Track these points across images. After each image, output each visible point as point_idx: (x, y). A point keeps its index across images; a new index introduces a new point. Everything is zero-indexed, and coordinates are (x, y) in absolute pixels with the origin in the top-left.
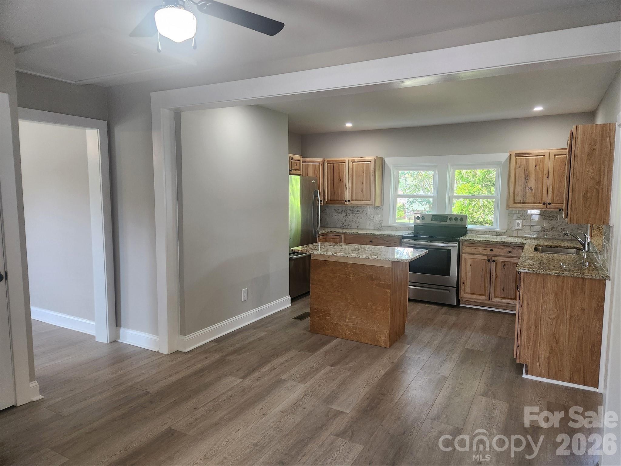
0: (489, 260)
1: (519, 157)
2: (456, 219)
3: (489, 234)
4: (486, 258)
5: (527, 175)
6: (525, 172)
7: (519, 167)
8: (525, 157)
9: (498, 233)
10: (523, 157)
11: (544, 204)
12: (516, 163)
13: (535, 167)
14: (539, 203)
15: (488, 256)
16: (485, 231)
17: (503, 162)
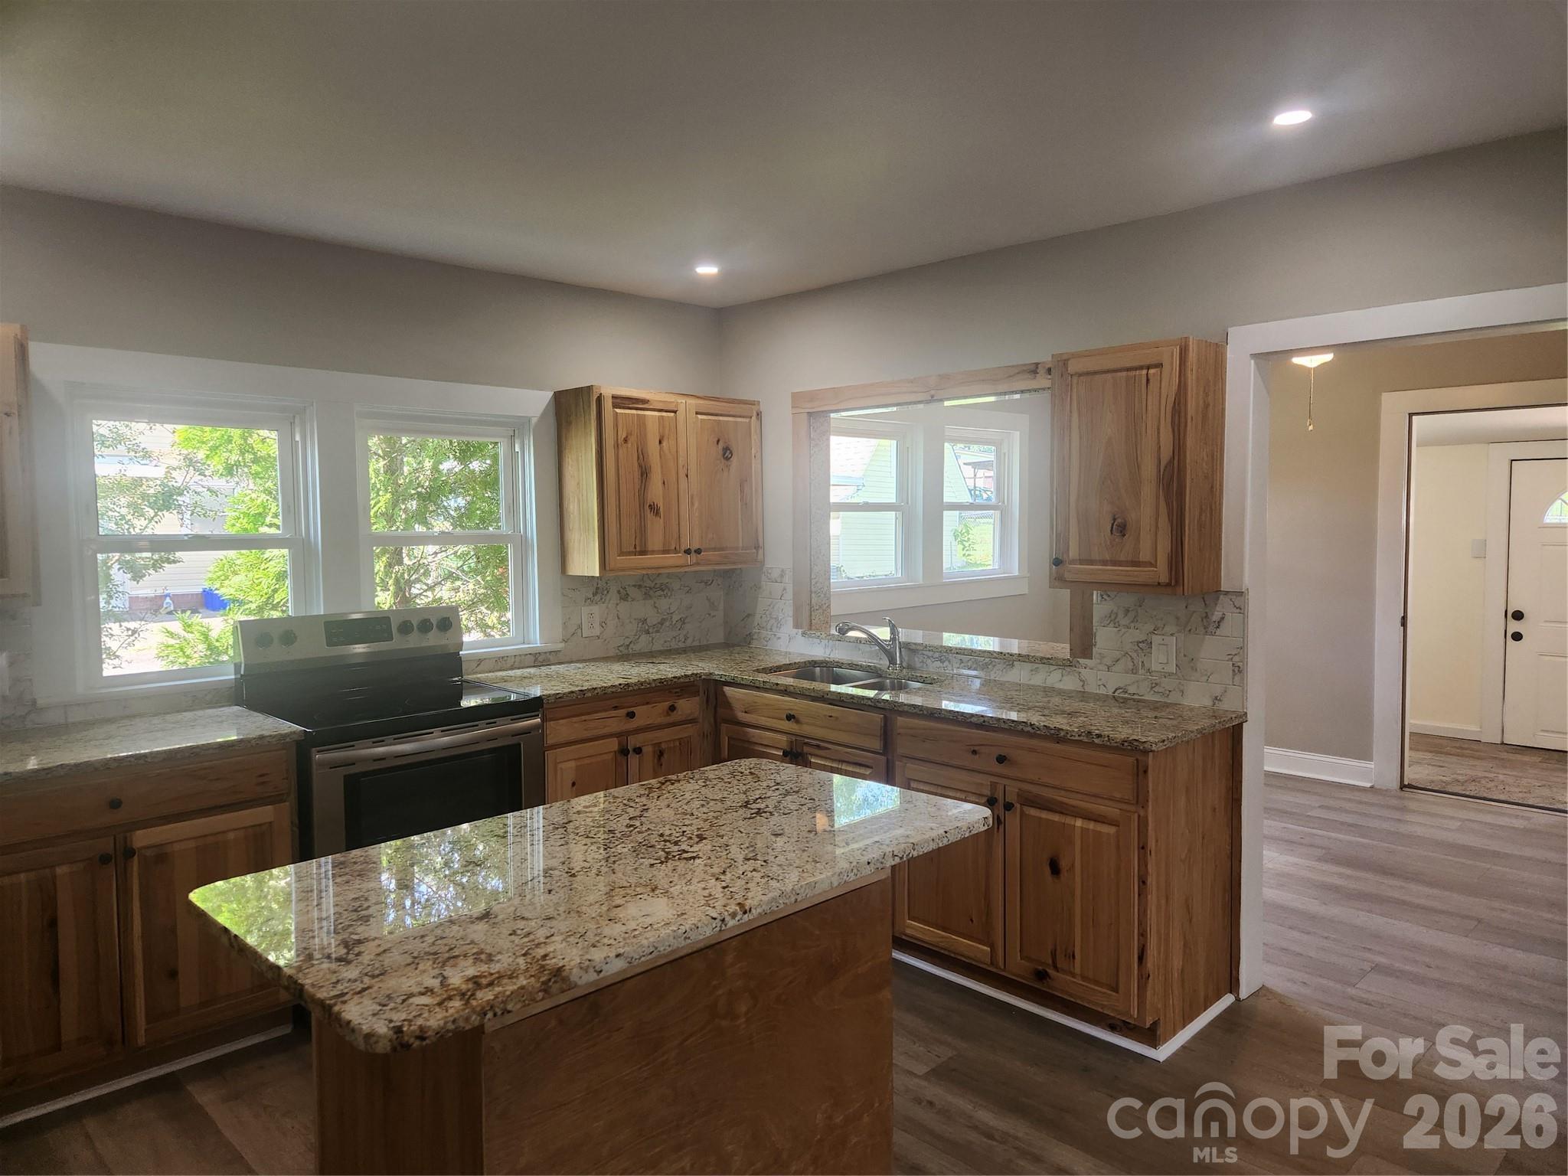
0: (624, 752)
1: (624, 408)
2: (425, 626)
3: (516, 665)
4: (613, 745)
5: (644, 466)
6: (638, 458)
7: (626, 440)
8: (634, 412)
9: (540, 659)
10: (637, 409)
11: (688, 552)
12: (616, 426)
13: (660, 442)
14: (676, 551)
15: (618, 735)
16: (503, 658)
17: (534, 421)
